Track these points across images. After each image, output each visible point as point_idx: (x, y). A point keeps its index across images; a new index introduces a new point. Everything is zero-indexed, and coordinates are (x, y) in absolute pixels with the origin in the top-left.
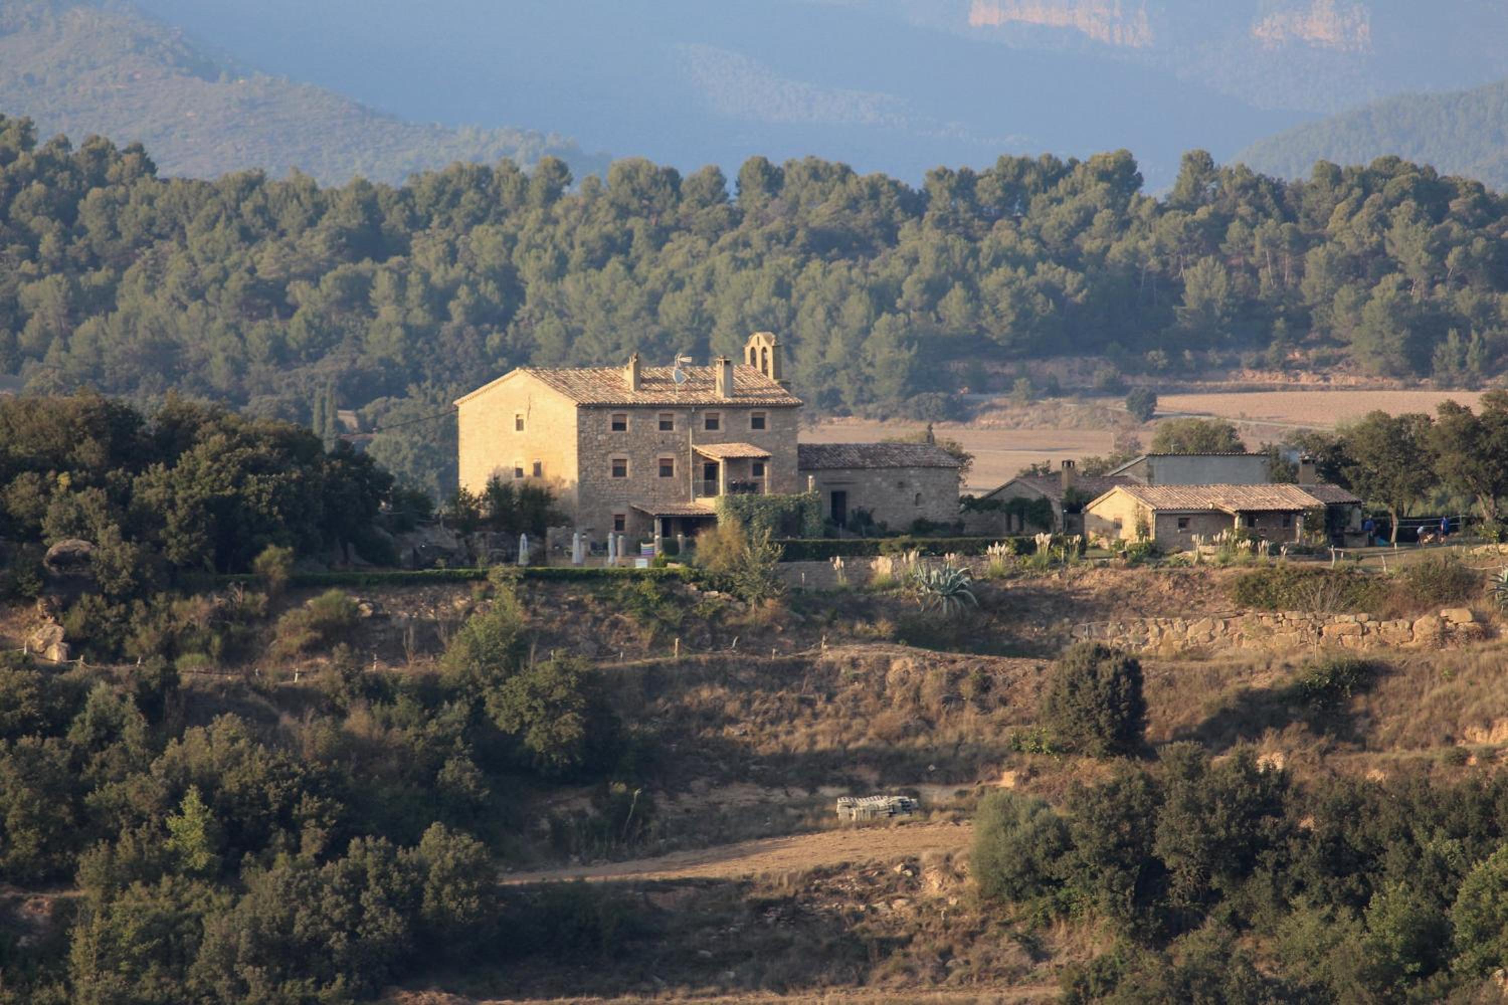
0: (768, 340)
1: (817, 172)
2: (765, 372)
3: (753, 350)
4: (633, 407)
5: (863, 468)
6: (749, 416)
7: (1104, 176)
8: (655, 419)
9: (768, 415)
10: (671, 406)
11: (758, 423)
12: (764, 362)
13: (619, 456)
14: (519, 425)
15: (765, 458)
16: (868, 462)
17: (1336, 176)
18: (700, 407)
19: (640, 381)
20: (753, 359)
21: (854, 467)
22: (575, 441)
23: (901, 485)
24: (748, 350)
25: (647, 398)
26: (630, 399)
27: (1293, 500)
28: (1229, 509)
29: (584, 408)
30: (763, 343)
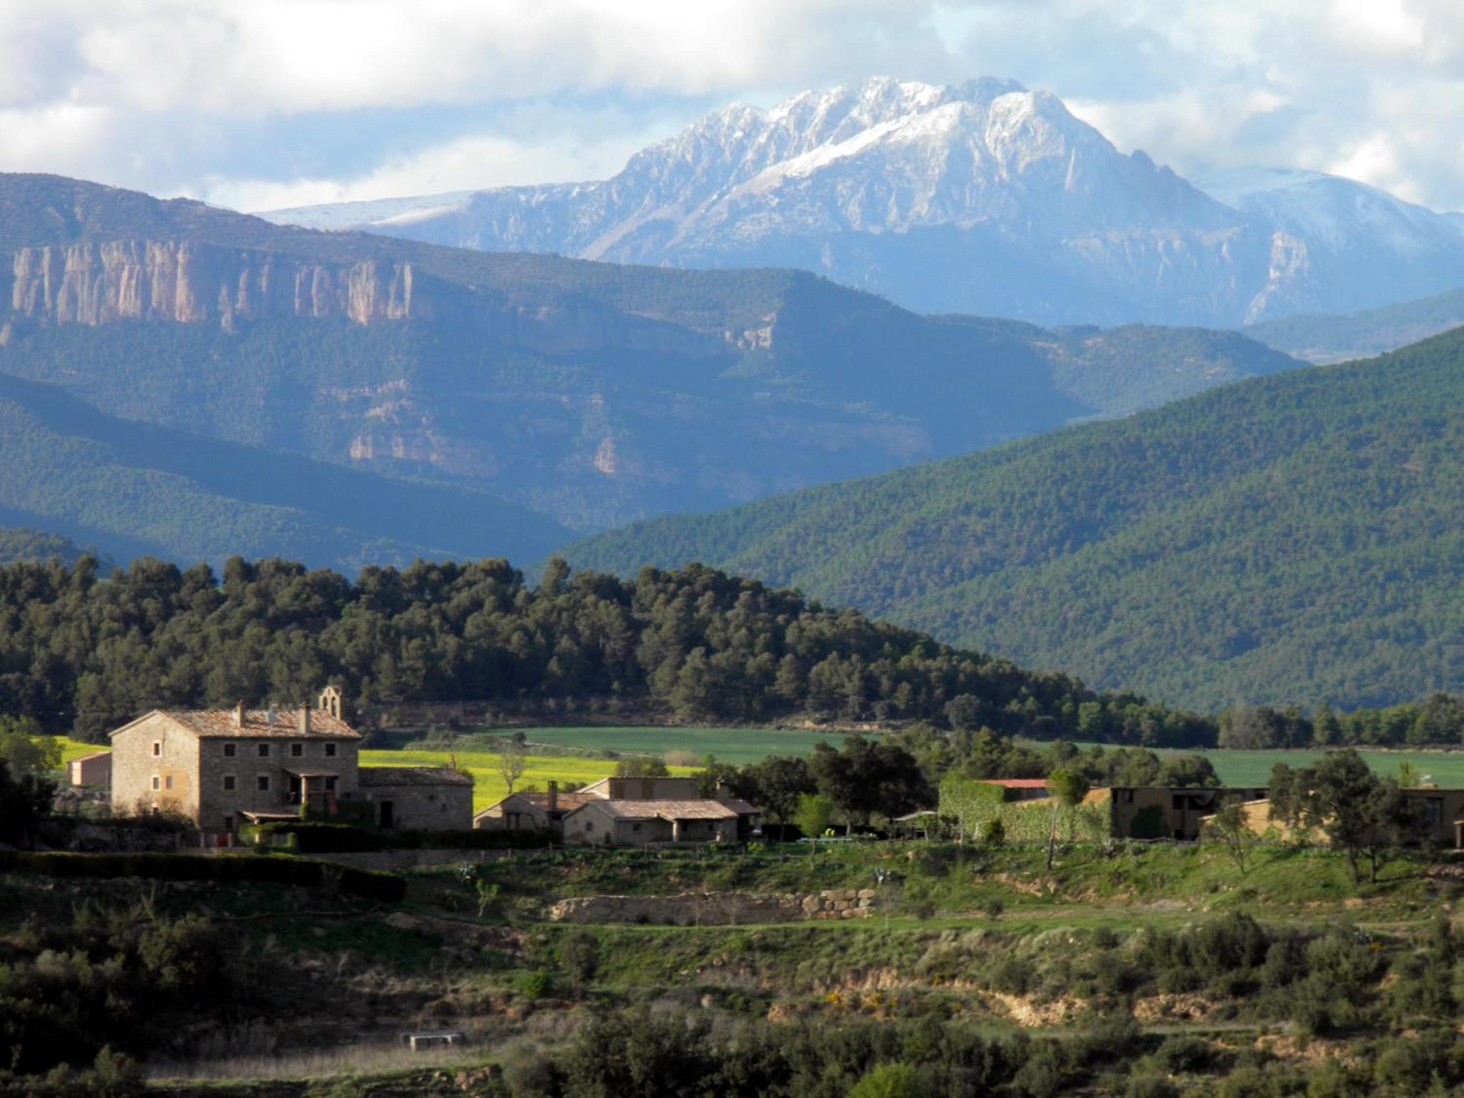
0: (337, 691)
1: (282, 569)
2: (334, 714)
3: (325, 699)
4: (241, 739)
5: (404, 785)
6: (323, 745)
7: (490, 572)
8: (255, 749)
9: (338, 746)
10: (267, 738)
11: (331, 750)
12: (333, 707)
13: (230, 774)
14: (157, 752)
15: (335, 778)
16: (408, 780)
17: (655, 575)
18: (287, 739)
19: (244, 722)
20: (325, 704)
21: (398, 784)
22: (197, 763)
23: (432, 798)
24: (321, 698)
25: (251, 732)
26: (237, 733)
27: (715, 811)
28: (670, 817)
29: (205, 741)
30: (333, 694)
